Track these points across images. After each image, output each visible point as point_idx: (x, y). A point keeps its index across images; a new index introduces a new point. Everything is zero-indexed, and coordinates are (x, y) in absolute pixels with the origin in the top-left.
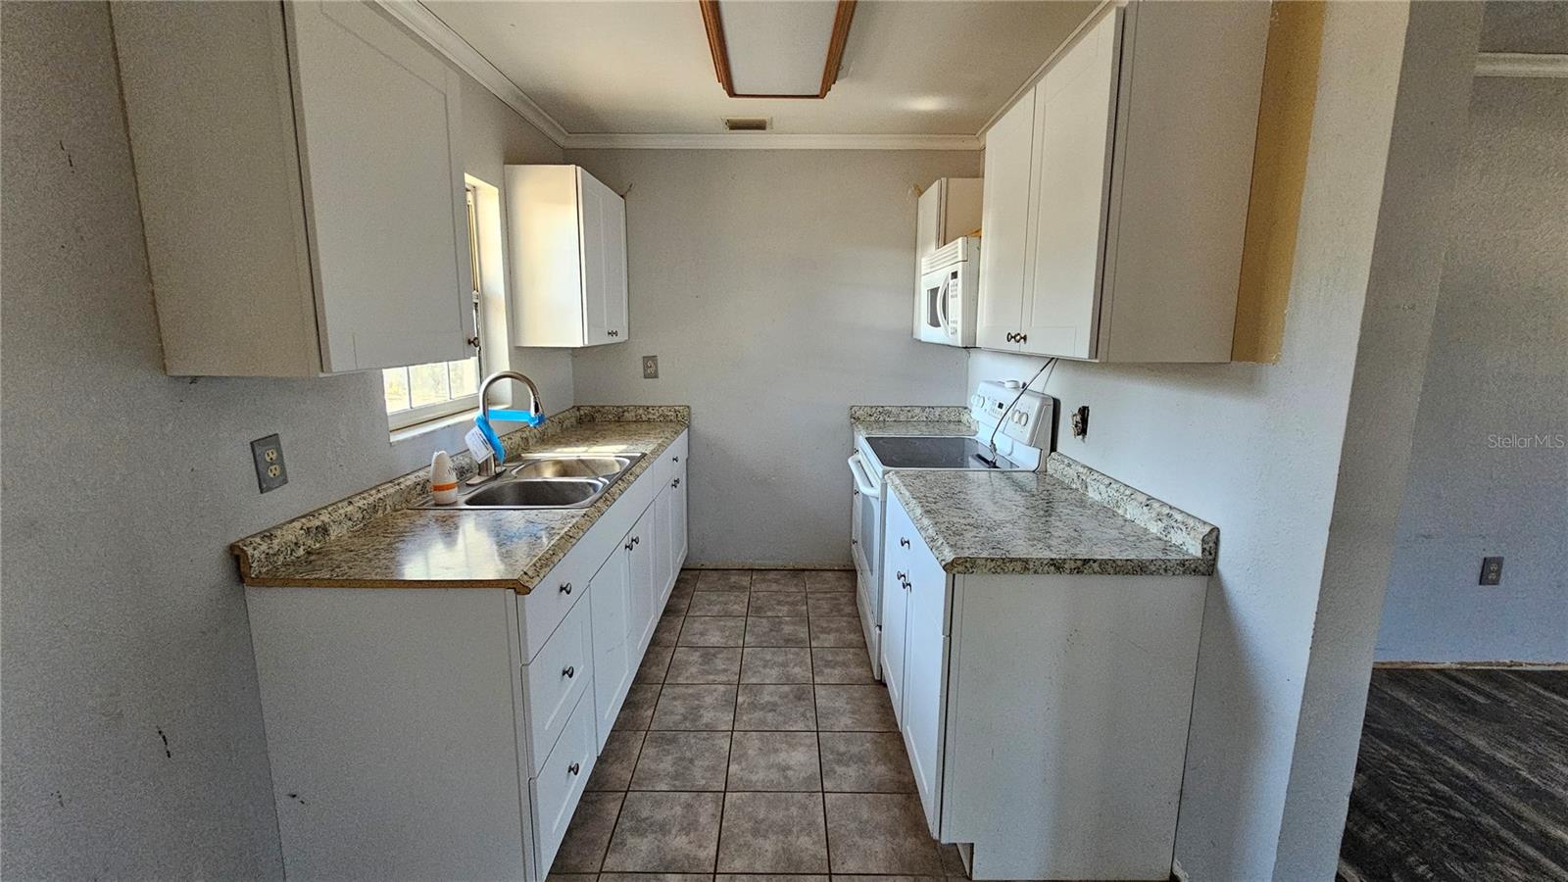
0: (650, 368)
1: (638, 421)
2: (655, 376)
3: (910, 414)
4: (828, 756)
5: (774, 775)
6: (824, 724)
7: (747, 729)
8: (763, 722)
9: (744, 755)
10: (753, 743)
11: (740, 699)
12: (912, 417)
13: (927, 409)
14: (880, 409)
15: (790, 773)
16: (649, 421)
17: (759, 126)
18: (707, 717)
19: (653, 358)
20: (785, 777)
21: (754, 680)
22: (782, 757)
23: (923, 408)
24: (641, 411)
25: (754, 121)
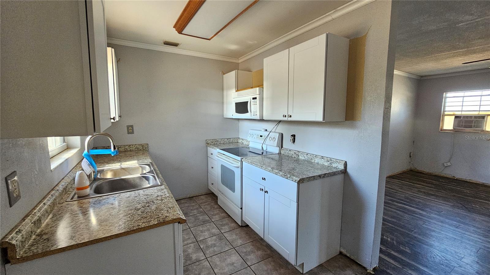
0: (130, 130)
1: (126, 151)
2: (133, 133)
3: (224, 141)
4: (243, 255)
5: (231, 268)
6: (234, 245)
7: (211, 255)
8: (214, 251)
9: (216, 265)
10: (216, 260)
11: (202, 247)
12: (225, 142)
13: (229, 139)
14: (215, 140)
15: (235, 265)
16: (131, 151)
17: (176, 45)
18: (194, 257)
19: (132, 126)
20: (235, 267)
21: (201, 238)
22: (229, 261)
23: (228, 139)
24: (127, 147)
25: (175, 43)
